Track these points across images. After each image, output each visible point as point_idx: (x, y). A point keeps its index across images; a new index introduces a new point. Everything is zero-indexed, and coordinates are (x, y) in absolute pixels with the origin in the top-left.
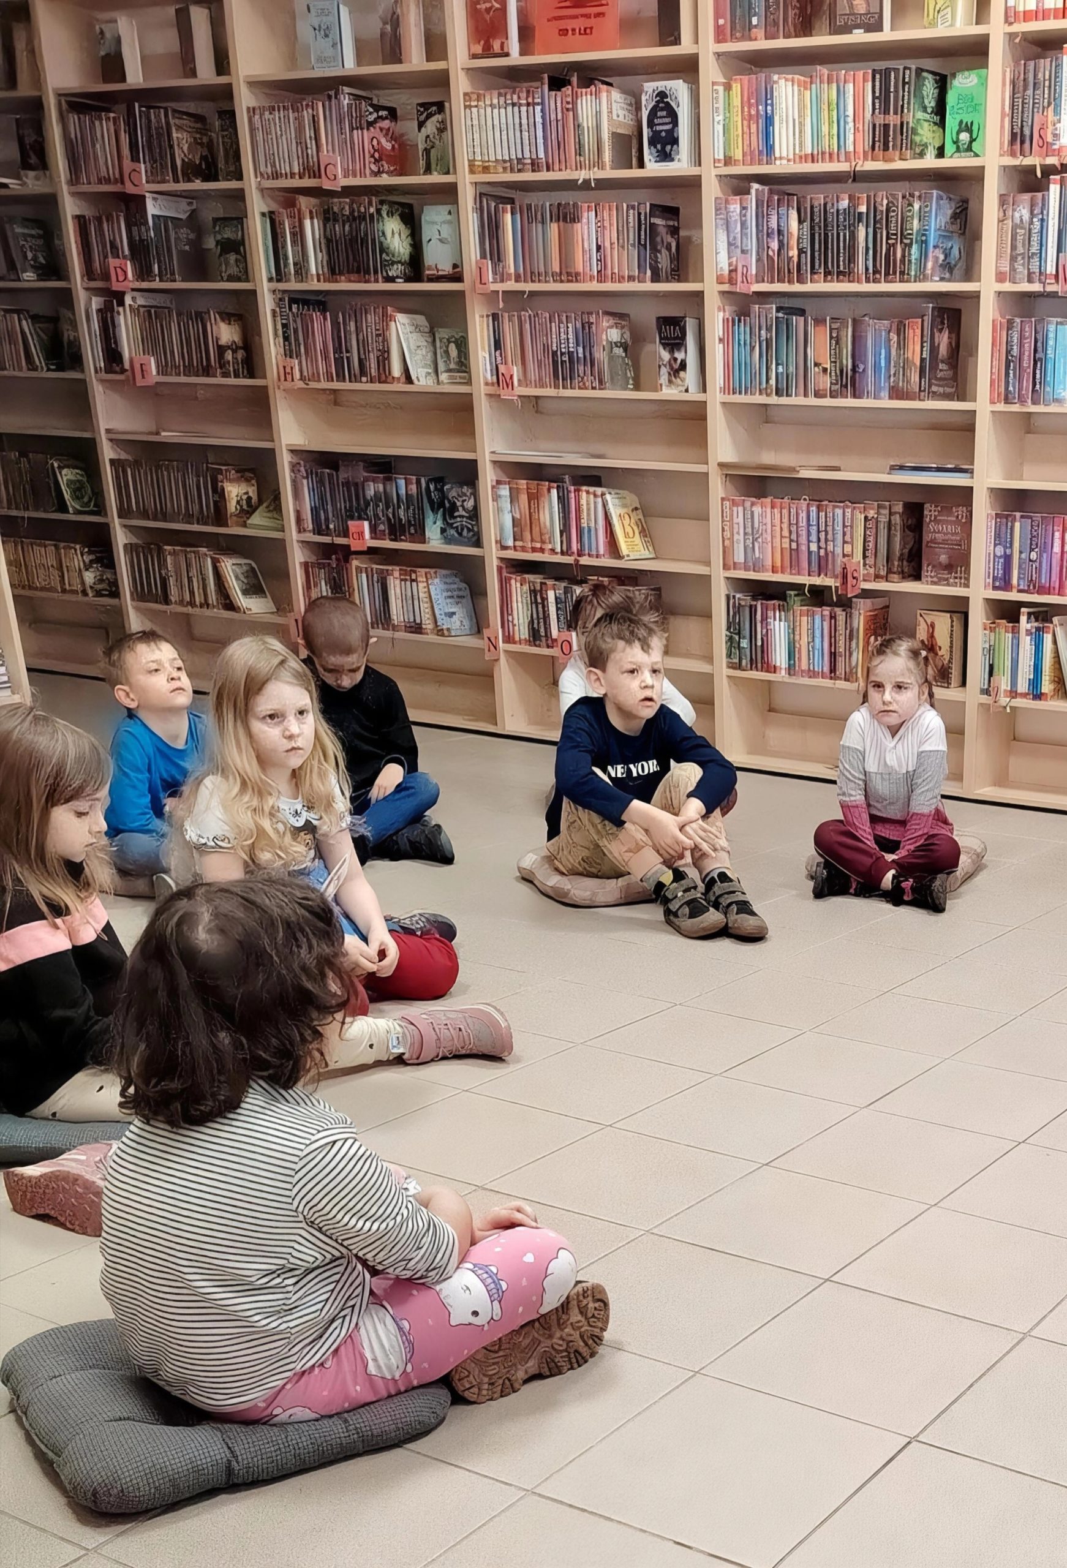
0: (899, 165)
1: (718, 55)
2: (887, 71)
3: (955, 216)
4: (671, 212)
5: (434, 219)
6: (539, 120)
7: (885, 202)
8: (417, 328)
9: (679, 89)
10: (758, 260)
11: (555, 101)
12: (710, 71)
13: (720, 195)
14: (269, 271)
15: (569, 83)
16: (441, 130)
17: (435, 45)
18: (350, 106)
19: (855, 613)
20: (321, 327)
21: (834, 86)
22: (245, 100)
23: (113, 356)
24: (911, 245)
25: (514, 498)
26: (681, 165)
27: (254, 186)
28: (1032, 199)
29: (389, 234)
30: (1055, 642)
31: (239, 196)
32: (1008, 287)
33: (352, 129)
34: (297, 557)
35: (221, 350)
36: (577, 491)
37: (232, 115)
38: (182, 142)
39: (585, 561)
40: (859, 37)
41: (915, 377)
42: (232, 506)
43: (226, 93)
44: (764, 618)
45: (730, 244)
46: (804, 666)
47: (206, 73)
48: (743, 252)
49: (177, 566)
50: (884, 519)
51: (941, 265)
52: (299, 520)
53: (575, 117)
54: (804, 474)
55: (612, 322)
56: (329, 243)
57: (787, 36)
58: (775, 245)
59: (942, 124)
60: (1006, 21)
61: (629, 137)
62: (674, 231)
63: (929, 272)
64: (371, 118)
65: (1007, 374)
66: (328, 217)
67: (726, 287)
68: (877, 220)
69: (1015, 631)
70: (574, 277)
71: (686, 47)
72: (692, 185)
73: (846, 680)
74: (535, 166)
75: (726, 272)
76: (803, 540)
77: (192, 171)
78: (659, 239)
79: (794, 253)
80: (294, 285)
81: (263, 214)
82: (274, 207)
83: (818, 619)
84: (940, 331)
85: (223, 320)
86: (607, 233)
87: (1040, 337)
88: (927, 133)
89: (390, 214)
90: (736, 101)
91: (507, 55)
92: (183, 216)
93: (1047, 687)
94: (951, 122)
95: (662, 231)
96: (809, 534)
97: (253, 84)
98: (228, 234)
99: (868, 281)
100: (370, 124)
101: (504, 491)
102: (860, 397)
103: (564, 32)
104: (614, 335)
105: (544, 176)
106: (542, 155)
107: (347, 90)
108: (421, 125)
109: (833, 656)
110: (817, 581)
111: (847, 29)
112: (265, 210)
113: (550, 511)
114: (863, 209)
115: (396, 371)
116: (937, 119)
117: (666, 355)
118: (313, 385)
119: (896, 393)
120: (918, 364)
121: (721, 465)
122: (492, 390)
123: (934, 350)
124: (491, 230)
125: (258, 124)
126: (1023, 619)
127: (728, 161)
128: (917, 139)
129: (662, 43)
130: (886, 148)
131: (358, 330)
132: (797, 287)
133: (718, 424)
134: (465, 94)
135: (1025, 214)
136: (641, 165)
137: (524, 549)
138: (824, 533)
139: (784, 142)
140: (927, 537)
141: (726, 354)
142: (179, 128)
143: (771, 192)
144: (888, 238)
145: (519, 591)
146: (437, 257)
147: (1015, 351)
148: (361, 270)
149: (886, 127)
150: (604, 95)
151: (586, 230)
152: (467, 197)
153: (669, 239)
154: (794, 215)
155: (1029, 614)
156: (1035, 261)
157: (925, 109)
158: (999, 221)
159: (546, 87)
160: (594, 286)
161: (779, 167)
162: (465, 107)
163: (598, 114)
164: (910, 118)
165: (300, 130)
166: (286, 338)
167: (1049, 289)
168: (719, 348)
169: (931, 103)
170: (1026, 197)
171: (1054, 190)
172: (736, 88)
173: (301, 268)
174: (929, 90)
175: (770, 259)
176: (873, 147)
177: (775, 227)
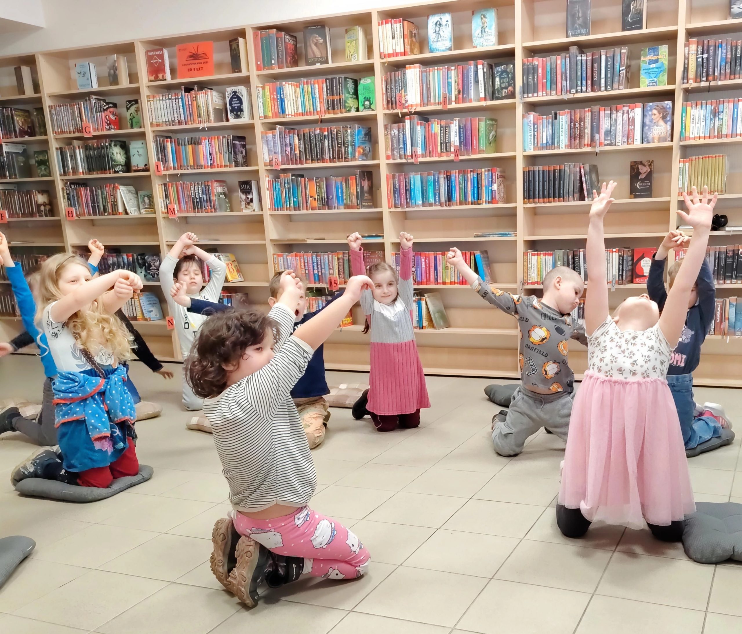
0: (340, 115)
1: (258, 75)
2: (332, 79)
3: (366, 135)
4: (242, 138)
5: (135, 147)
6: (181, 105)
7: (335, 130)
8: (130, 192)
9: (242, 90)
10: (282, 156)
11: (187, 97)
12: (255, 82)
13: (263, 130)
14: (60, 171)
15: (193, 89)
16: (137, 111)
17: (133, 77)
18: (95, 103)
20: (84, 192)
21: (309, 85)
22: (47, 103)
24: (348, 147)
26: (245, 119)
27: (52, 138)
28: (398, 126)
29: (115, 154)
30: (427, 305)
31: (46, 142)
32: (391, 161)
33: (97, 112)
35: (38, 206)
37: (42, 109)
38: (19, 121)
40: (318, 66)
41: (354, 199)
43: (39, 100)
45: (269, 150)
47: (29, 93)
48: (275, 153)
50: (346, 258)
51: (362, 154)
53: (197, 103)
54: (309, 242)
55: (218, 184)
56: (88, 159)
57: (287, 67)
58: (289, 149)
59: (357, 98)
60: (380, 57)
61: (221, 109)
62: (244, 146)
63: (357, 157)
64: (105, 108)
65: (395, 196)
66: (87, 148)
67: (269, 168)
68: (331, 137)
70: (200, 167)
71: (244, 73)
72: (251, 127)
74: (180, 123)
75: (268, 162)
76: (311, 269)
77: (23, 133)
78: (237, 150)
79: (297, 152)
80: (72, 177)
81: (57, 149)
82: (63, 146)
83: (320, 302)
84: (364, 180)
85: (39, 192)
86: (214, 148)
87: (407, 180)
88: (351, 102)
89: (115, 145)
90: (268, 93)
91: (165, 80)
92: (21, 152)
93: (425, 323)
94: (361, 98)
95: (239, 146)
96: (313, 267)
97: (51, 96)
98: (41, 157)
99: (330, 162)
100: (104, 110)
102: (331, 209)
103: (190, 70)
104: (220, 190)
105: (184, 127)
106: (183, 118)
107: (94, 97)
108: (128, 109)
110: (319, 286)
111: (313, 64)
112: (58, 147)
114: (326, 133)
115: (121, 210)
116: (355, 97)
117: (243, 197)
118: (82, 218)
119: (347, 207)
120: (355, 193)
121: (271, 240)
122: (165, 215)
123: (362, 188)
124: (162, 150)
125: (53, 112)
127: (265, 117)
128: (347, 105)
129: (234, 72)
130: (334, 109)
131: (102, 193)
132: (300, 166)
133: (269, 223)
134: (147, 96)
135: (396, 132)
136: (227, 120)
138: (320, 266)
139: (290, 109)
141: (271, 194)
142: (17, 116)
143: (285, 129)
144: (338, 144)
146: (137, 161)
147: (397, 187)
148: (103, 169)
149: (333, 101)
150: (209, 94)
151: (204, 148)
152: (150, 137)
153: (242, 149)
154: (296, 137)
156: (402, 150)
157: (349, 93)
158: (385, 135)
159: (183, 92)
160: (209, 170)
161: (288, 119)
162: (148, 101)
163: (207, 101)
164: (343, 97)
165: (73, 114)
166: (69, 199)
167: (409, 161)
168: (267, 193)
169: (352, 91)
170: (396, 125)
171: (407, 122)
172: (267, 88)
173: (75, 170)
174: (350, 85)
175: (287, 155)
176: (328, 109)
177: (288, 141)
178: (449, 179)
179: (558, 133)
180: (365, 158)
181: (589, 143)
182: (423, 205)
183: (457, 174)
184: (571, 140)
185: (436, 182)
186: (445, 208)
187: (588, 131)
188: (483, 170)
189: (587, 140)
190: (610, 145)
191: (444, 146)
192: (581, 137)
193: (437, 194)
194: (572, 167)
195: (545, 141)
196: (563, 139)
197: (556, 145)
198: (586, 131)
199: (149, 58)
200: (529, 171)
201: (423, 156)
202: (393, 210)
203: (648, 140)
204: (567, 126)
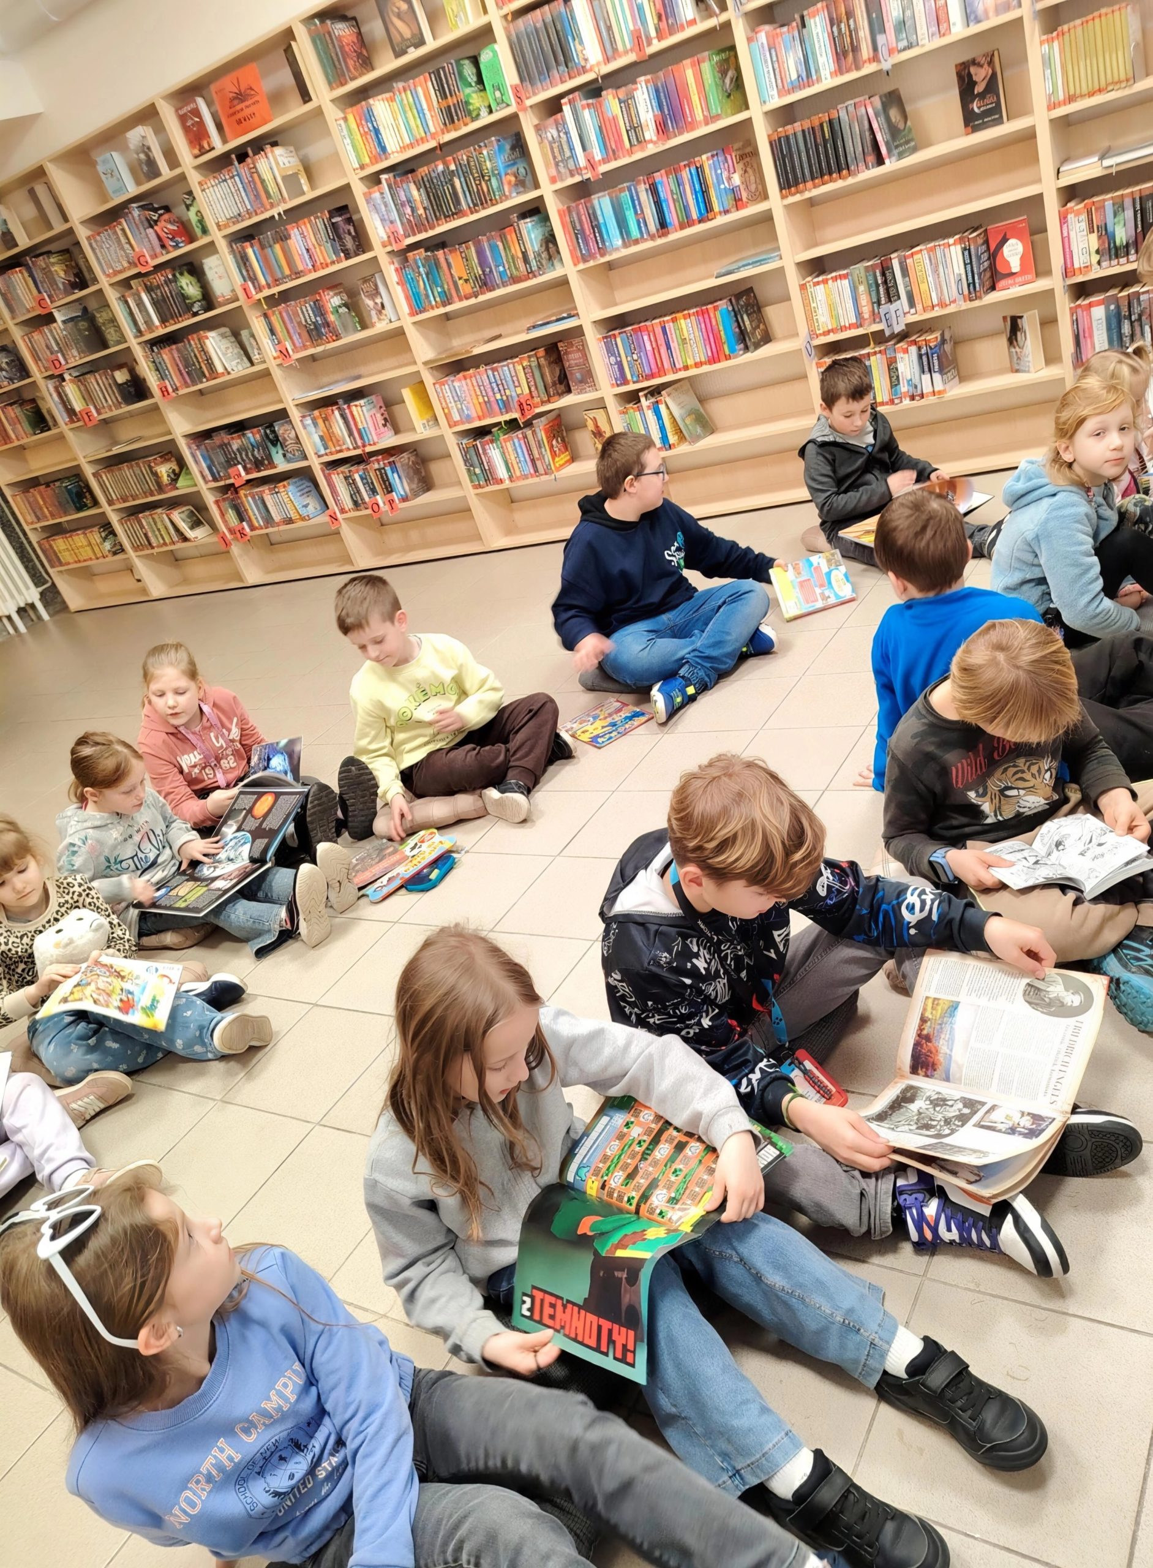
0: (465, 130)
1: (332, 101)
2: (438, 71)
3: (513, 148)
5: (211, 266)
6: (240, 185)
7: (465, 158)
8: (223, 336)
10: (402, 224)
12: (331, 114)
13: (364, 190)
14: (132, 331)
15: (248, 155)
17: (172, 159)
18: (140, 215)
19: (538, 430)
21: (409, 92)
22: (83, 233)
23: (71, 412)
24: (490, 180)
25: (315, 424)
26: (331, 183)
27: (107, 285)
28: (555, 121)
30: (668, 408)
31: (100, 291)
32: (559, 185)
33: (146, 229)
34: (210, 499)
36: (349, 407)
37: (79, 244)
38: (58, 271)
39: (368, 449)
41: (521, 265)
42: (165, 479)
43: (70, 231)
44: (484, 450)
45: (381, 220)
46: (518, 474)
47: (57, 225)
48: (392, 222)
49: (149, 523)
50: (534, 364)
51: (516, 185)
52: (204, 477)
53: (259, 176)
54: (477, 351)
55: (331, 293)
56: (156, 304)
58: (408, 210)
59: (484, 88)
60: (498, 7)
61: (296, 174)
62: (349, 221)
63: (507, 193)
64: (156, 217)
65: (578, 244)
66: (152, 288)
67: (389, 249)
68: (465, 171)
69: (640, 409)
70: (298, 274)
71: (315, 101)
72: (347, 189)
73: (546, 474)
74: (248, 214)
75: (386, 239)
76: (490, 394)
77: (72, 287)
78: (340, 230)
79: (421, 211)
80: (149, 336)
81: (117, 299)
82: (122, 292)
83: (516, 441)
85: (117, 370)
86: (308, 239)
87: (590, 211)
88: (476, 100)
90: (353, 125)
91: (213, 148)
92: (80, 314)
93: (672, 439)
94: (488, 87)
95: (342, 224)
96: (493, 389)
97: (82, 223)
98: (104, 315)
99: (472, 213)
100: (156, 222)
101: (308, 421)
102: (494, 289)
103: (239, 122)
104: (336, 301)
106: (250, 206)
107: (135, 206)
108: (189, 207)
109: (533, 461)
110: (508, 417)
111: (404, 52)
112: (117, 296)
113: (338, 426)
114: (453, 167)
115: (220, 369)
116: (479, 87)
117: (370, 303)
118: (180, 393)
119: (513, 281)
120: (520, 255)
121: (425, 363)
122: (279, 361)
124: (243, 261)
125: (94, 245)
126: (643, 400)
127: (362, 167)
128: (471, 107)
129: (303, 103)
130: (453, 122)
132: (431, 233)
133: (414, 337)
134: (199, 184)
135: (555, 133)
137: (331, 453)
138: (501, 386)
139: (391, 143)
140: (566, 365)
141: (403, 290)
142: (54, 264)
143: (394, 177)
144: (474, 181)
145: (338, 479)
146: (219, 290)
147: (578, 227)
148: (178, 314)
151: (296, 242)
152: (222, 245)
153: (347, 227)
154: (413, 187)
155: (646, 396)
156: (571, 162)
157: (469, 85)
158: (539, 143)
159: (236, 163)
160: (313, 275)
161: (395, 159)
162: (201, 190)
164: (461, 95)
165: (119, 241)
166: (157, 370)
167: (585, 177)
168: (399, 289)
169: (472, 79)
170: (551, 120)
171: (566, 109)
172: (351, 117)
173: (148, 322)
174: (469, 70)
175: (409, 221)
176: (445, 124)
177: (404, 199)
178: (654, 190)
179: (814, 54)
180: (522, 189)
181: (871, 55)
182: (625, 245)
183: (665, 179)
184: (838, 59)
185: (635, 201)
186: (660, 241)
187: (864, 33)
188: (704, 157)
189: (866, 51)
190: (910, 47)
191: (632, 134)
192: (855, 49)
193: (642, 221)
194: (851, 109)
195: (794, 76)
196: (825, 60)
197: (814, 77)
198: (861, 34)
199: (183, 119)
200: (779, 139)
201: (605, 161)
202: (581, 266)
203: (976, 17)
204: (826, 35)
